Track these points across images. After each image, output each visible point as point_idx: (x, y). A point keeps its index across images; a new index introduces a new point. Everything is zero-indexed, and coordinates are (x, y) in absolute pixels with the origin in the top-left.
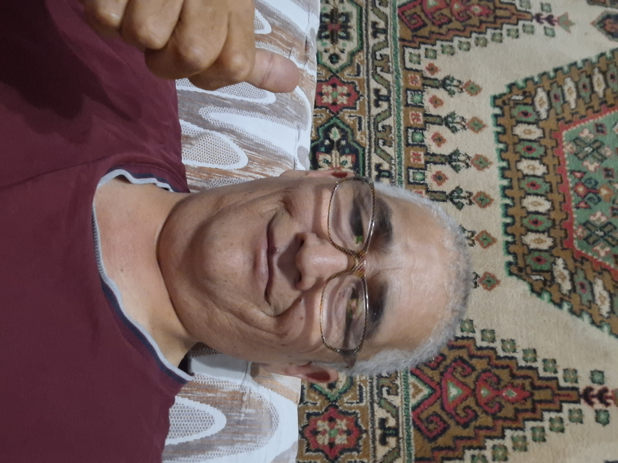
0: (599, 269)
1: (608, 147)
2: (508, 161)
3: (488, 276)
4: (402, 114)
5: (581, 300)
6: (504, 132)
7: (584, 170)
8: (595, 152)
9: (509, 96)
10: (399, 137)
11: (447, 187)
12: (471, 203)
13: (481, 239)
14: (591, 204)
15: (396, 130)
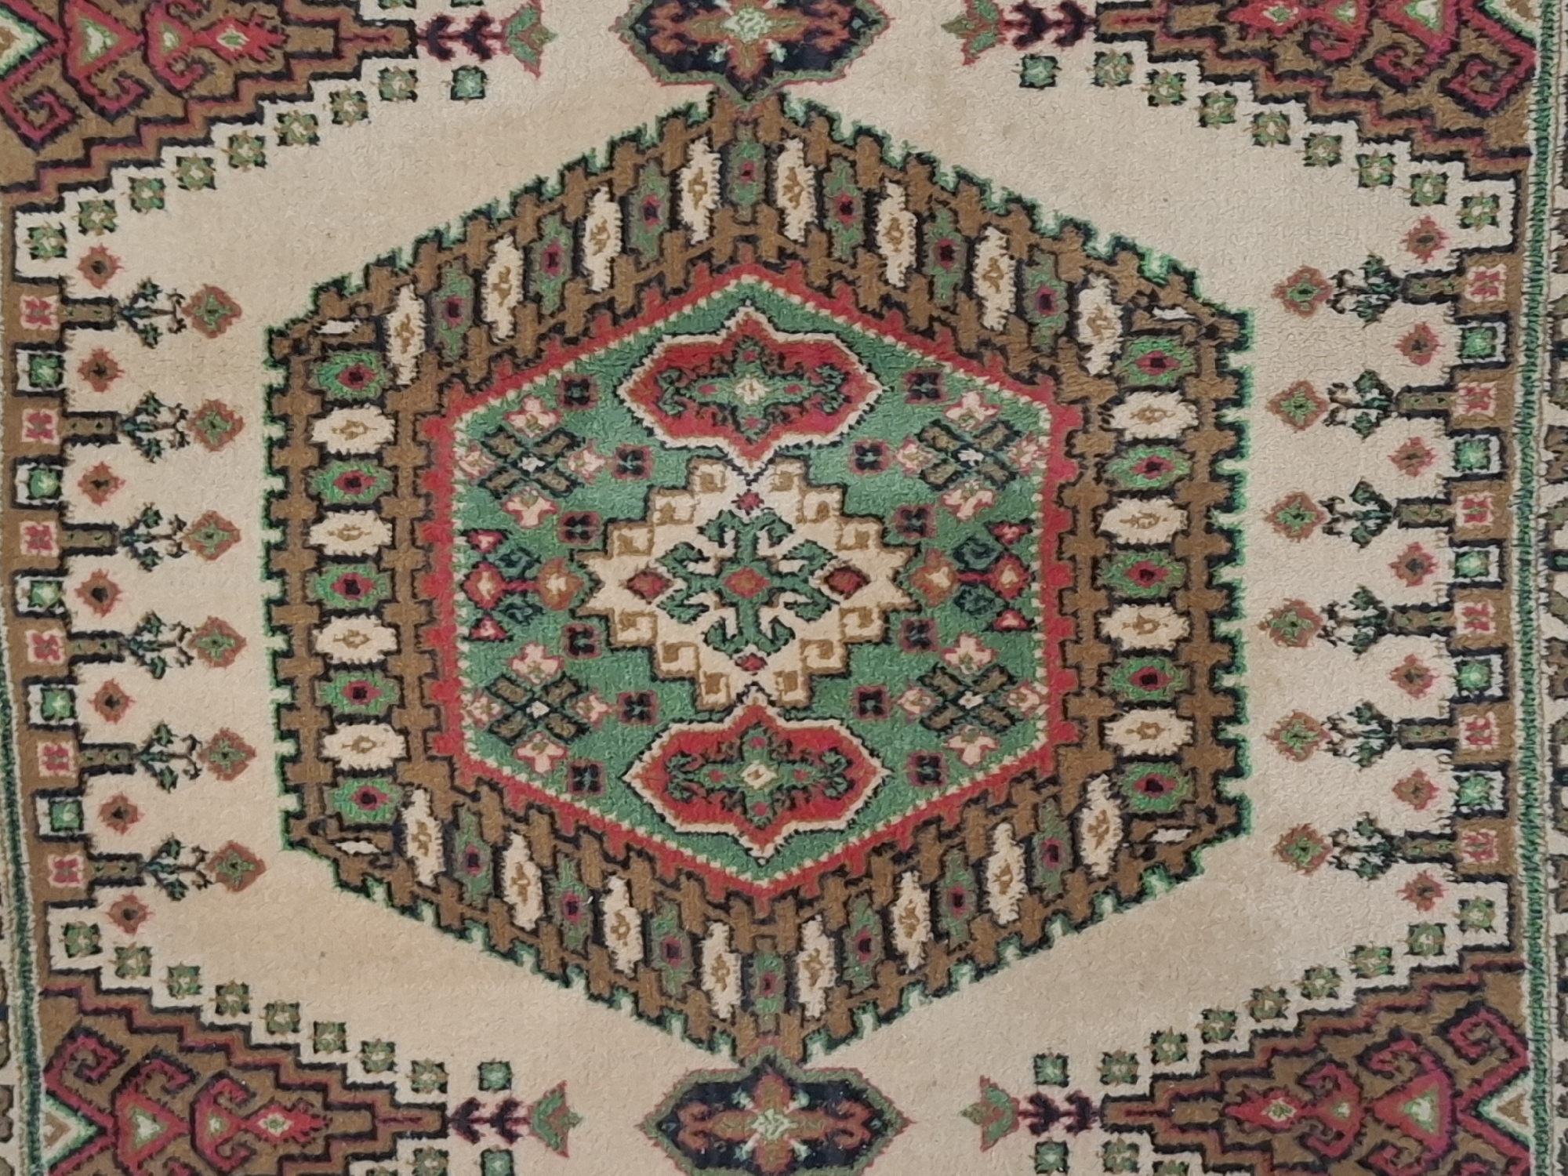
0: (987, 354)
1: (908, 718)
2: (1213, 638)
3: (1305, 307)
4: (1519, 737)
5: (1056, 263)
6: (1216, 721)
7: (989, 635)
8: (951, 694)
9: (1194, 840)
10: (1527, 669)
11: (1394, 541)
12: (1330, 505)
13: (1311, 405)
14: (984, 537)
15: (1535, 689)
